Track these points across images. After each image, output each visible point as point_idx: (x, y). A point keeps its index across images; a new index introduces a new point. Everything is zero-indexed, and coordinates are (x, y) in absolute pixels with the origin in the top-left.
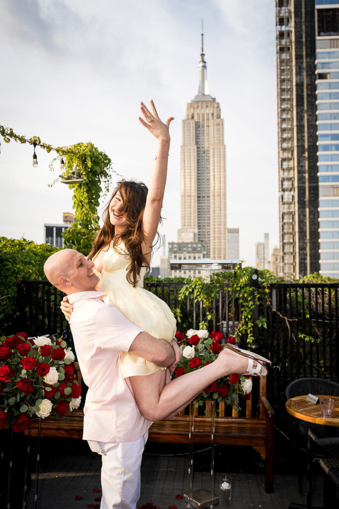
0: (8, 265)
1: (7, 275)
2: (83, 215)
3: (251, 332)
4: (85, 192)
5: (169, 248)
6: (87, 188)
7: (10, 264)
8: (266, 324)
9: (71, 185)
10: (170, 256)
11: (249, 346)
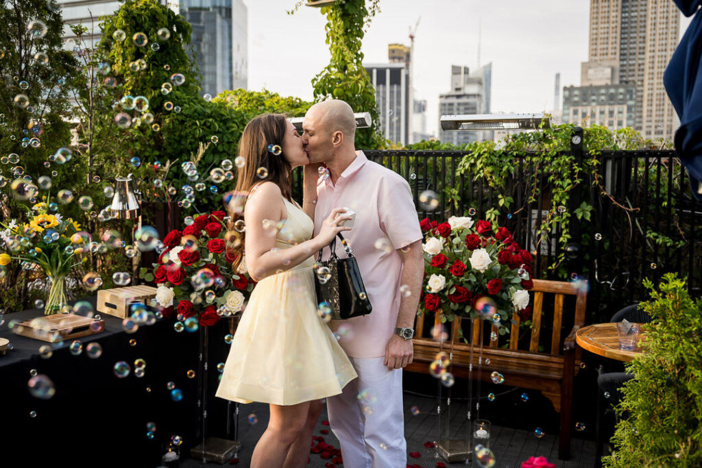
0: (233, 127)
1: (231, 140)
2: (338, 52)
3: (567, 226)
4: (339, 19)
5: (564, 97)
6: (341, 12)
7: (235, 125)
8: (589, 214)
9: (325, 8)
10: (566, 112)
11: (563, 248)
